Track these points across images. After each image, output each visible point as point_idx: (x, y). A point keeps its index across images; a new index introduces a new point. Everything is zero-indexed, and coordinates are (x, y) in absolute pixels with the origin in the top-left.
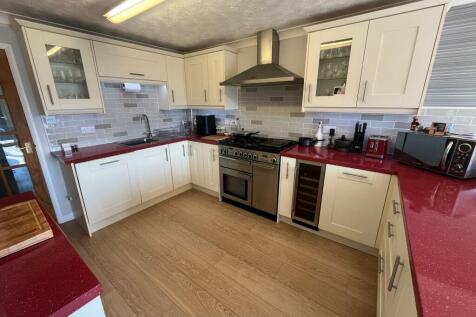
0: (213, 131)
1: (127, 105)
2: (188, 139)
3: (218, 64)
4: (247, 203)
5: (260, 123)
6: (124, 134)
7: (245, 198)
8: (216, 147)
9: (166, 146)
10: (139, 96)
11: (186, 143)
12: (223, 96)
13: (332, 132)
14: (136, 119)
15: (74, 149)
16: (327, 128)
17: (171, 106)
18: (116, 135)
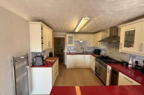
0: (99, 54)
1: (80, 45)
2: (91, 54)
3: (100, 36)
4: (99, 77)
5: (112, 53)
6: (78, 51)
7: (99, 75)
8: (95, 58)
9: (84, 55)
10: (83, 43)
11: (90, 55)
12: (100, 45)
13: (137, 62)
14: (81, 48)
15: (69, 52)
16: (135, 60)
17: (89, 46)
18: (77, 51)
